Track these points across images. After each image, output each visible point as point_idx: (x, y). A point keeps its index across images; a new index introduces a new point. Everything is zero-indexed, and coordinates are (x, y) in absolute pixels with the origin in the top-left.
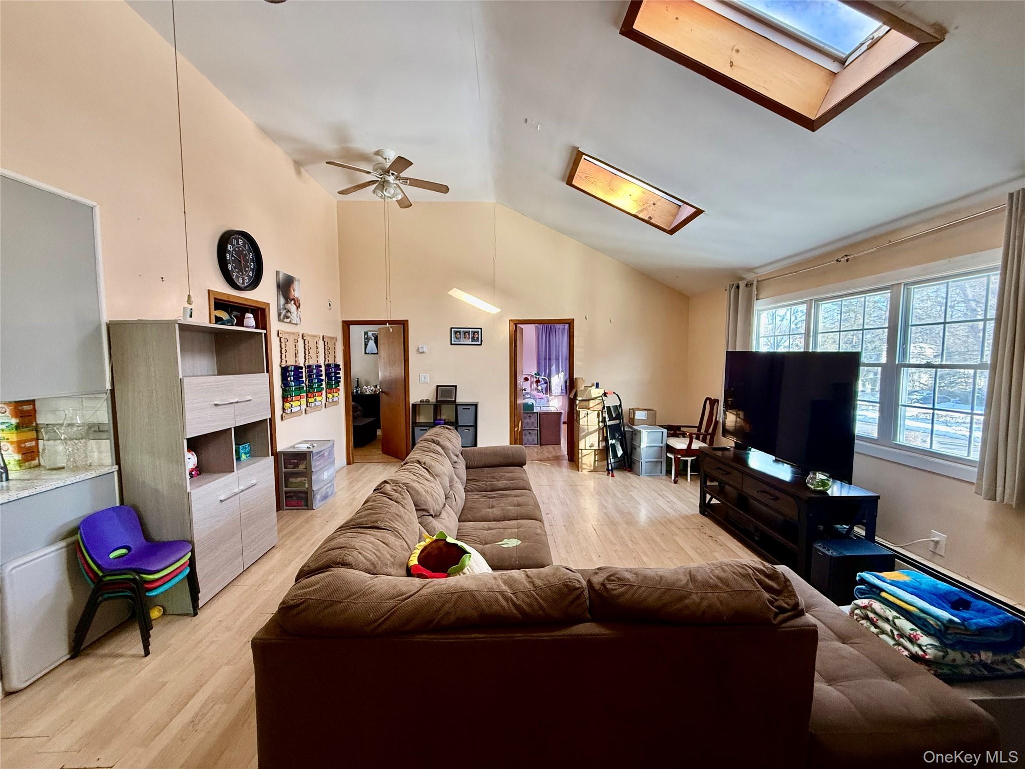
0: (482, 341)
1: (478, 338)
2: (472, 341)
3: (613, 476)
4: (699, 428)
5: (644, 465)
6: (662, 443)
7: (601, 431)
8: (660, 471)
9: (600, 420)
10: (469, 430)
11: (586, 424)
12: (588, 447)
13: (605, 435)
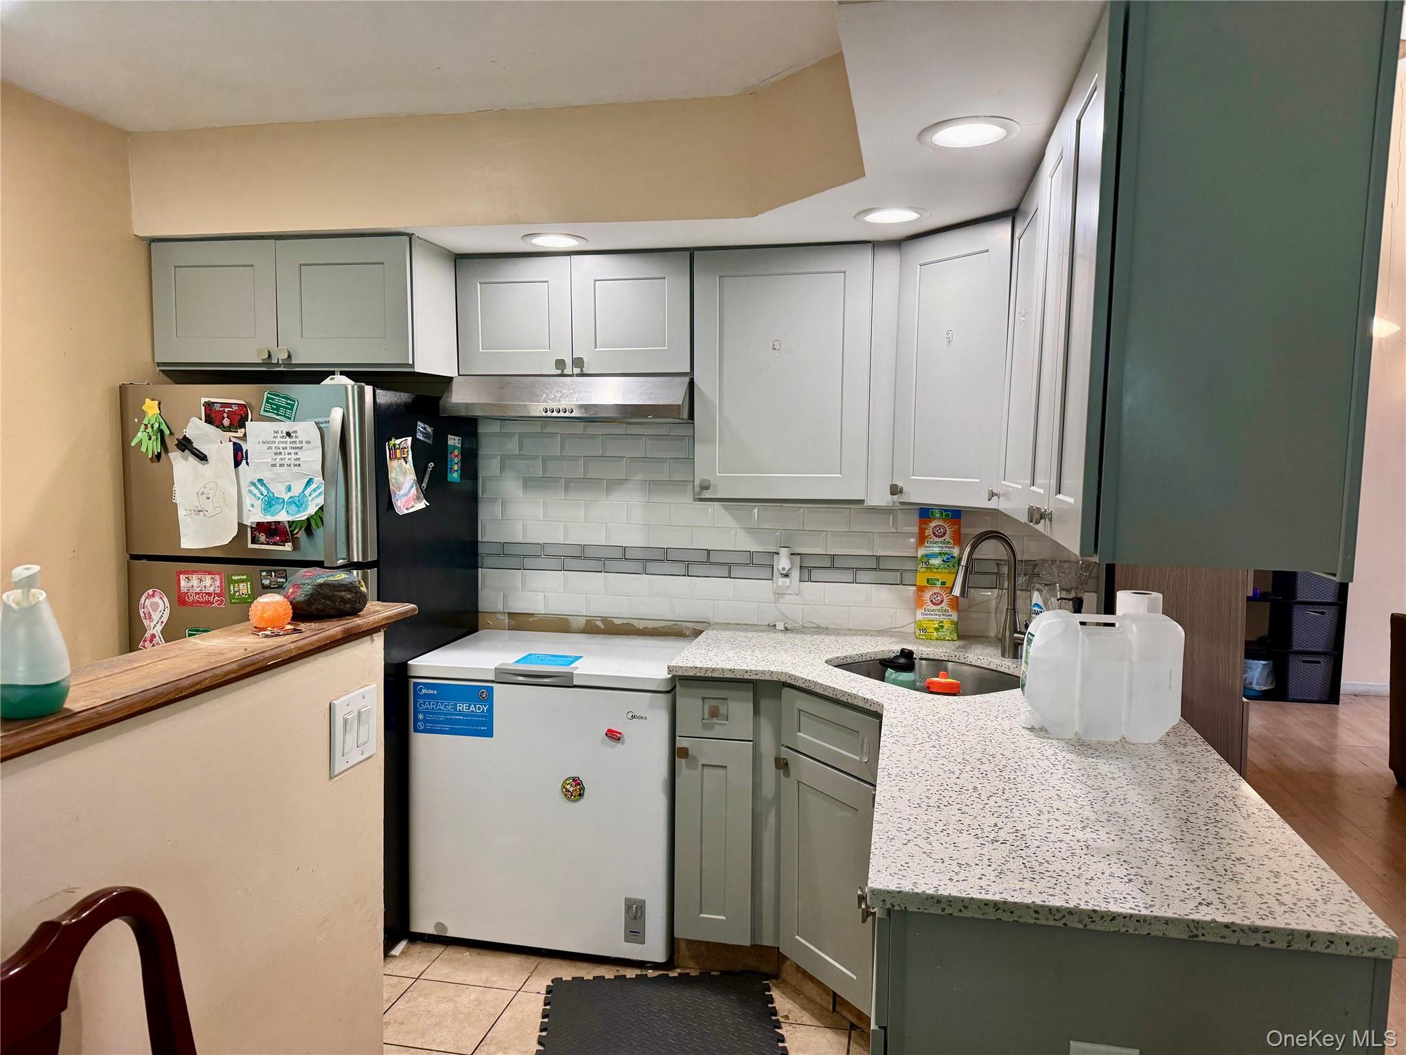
10: (1323, 613)
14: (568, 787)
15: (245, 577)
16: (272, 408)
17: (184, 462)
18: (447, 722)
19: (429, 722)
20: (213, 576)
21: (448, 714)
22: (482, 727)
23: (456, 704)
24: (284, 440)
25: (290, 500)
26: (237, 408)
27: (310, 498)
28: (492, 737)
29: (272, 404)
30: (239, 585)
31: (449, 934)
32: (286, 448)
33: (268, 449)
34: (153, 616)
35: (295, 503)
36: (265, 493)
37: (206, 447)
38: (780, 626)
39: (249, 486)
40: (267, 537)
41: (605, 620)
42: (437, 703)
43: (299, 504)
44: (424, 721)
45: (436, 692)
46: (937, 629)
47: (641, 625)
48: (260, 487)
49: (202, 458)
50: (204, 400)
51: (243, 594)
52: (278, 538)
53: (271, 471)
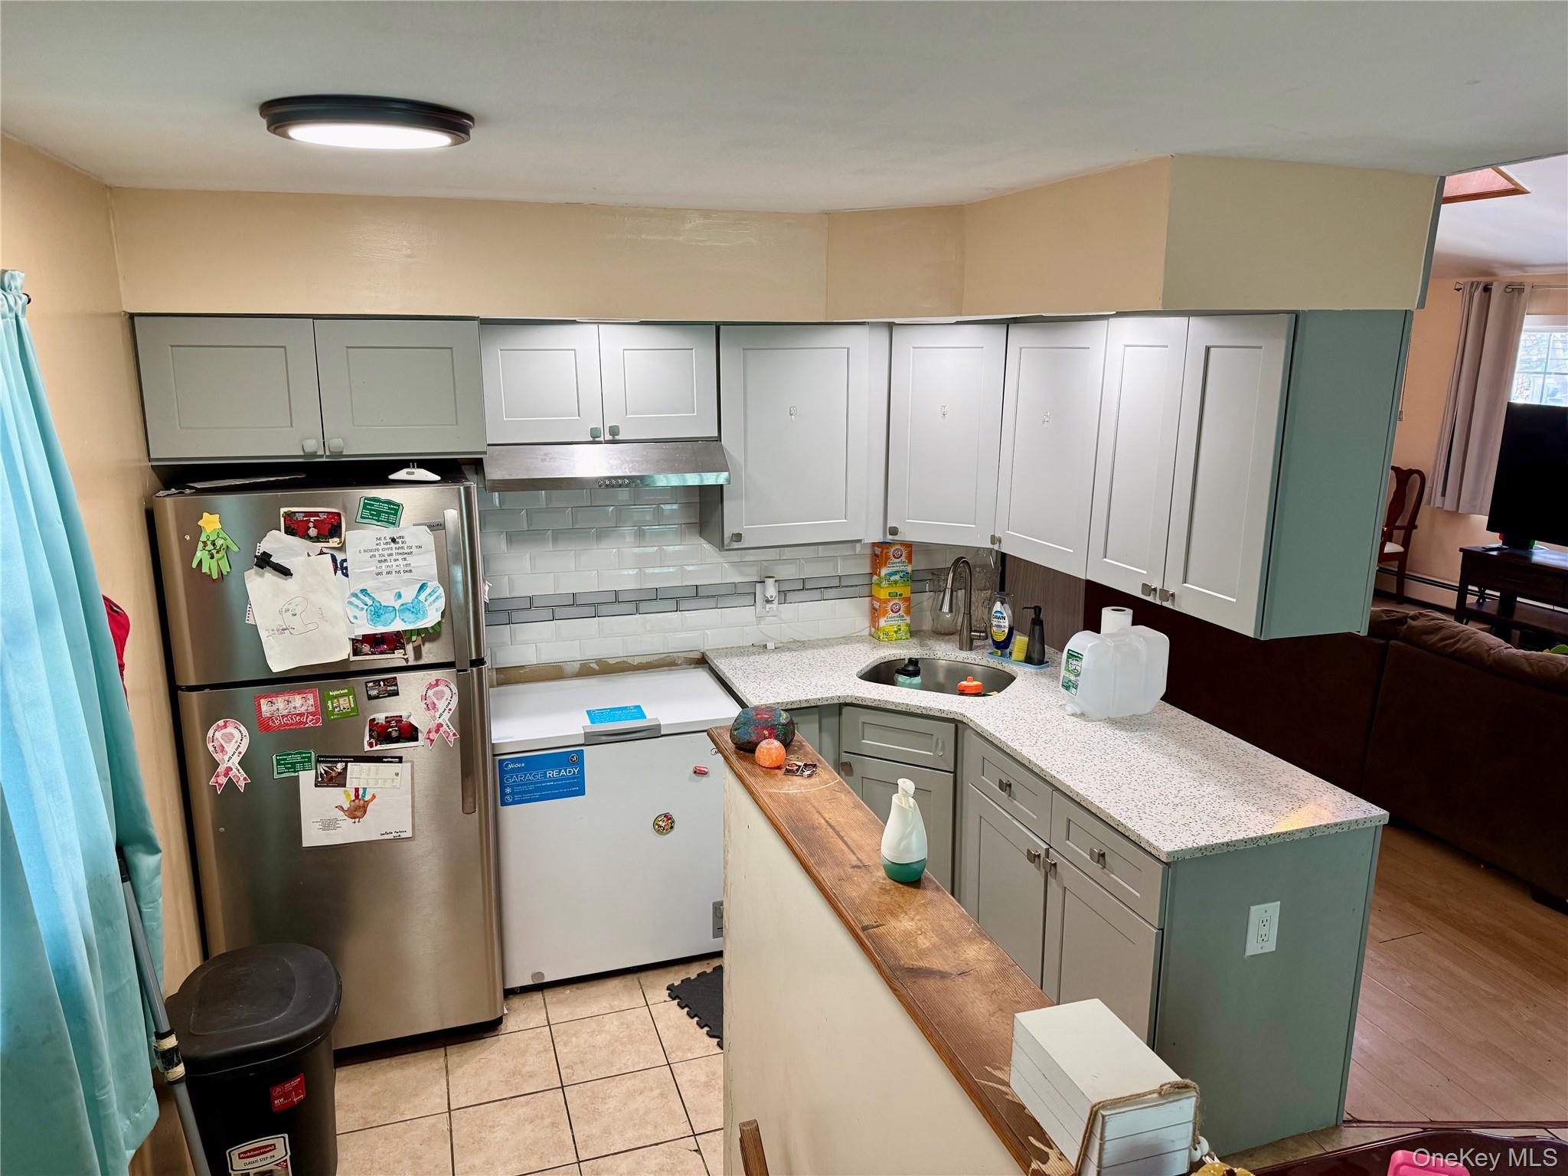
14: (660, 823)
15: (346, 691)
16: (371, 515)
17: (259, 579)
18: (536, 790)
19: (517, 793)
20: (304, 695)
21: (537, 783)
22: (575, 787)
23: (546, 772)
24: (389, 546)
25: (402, 607)
26: (325, 517)
27: (427, 603)
28: (584, 794)
29: (370, 510)
30: (338, 701)
31: (547, 979)
32: (392, 554)
33: (371, 557)
34: (226, 748)
35: (409, 610)
36: (370, 602)
37: (288, 561)
38: (771, 646)
39: (348, 598)
40: (371, 647)
41: (599, 661)
42: (526, 775)
43: (414, 610)
44: (512, 794)
45: (523, 765)
46: (896, 632)
47: (636, 661)
48: (363, 597)
49: (285, 572)
50: (283, 510)
51: (344, 708)
52: (385, 647)
53: (376, 579)
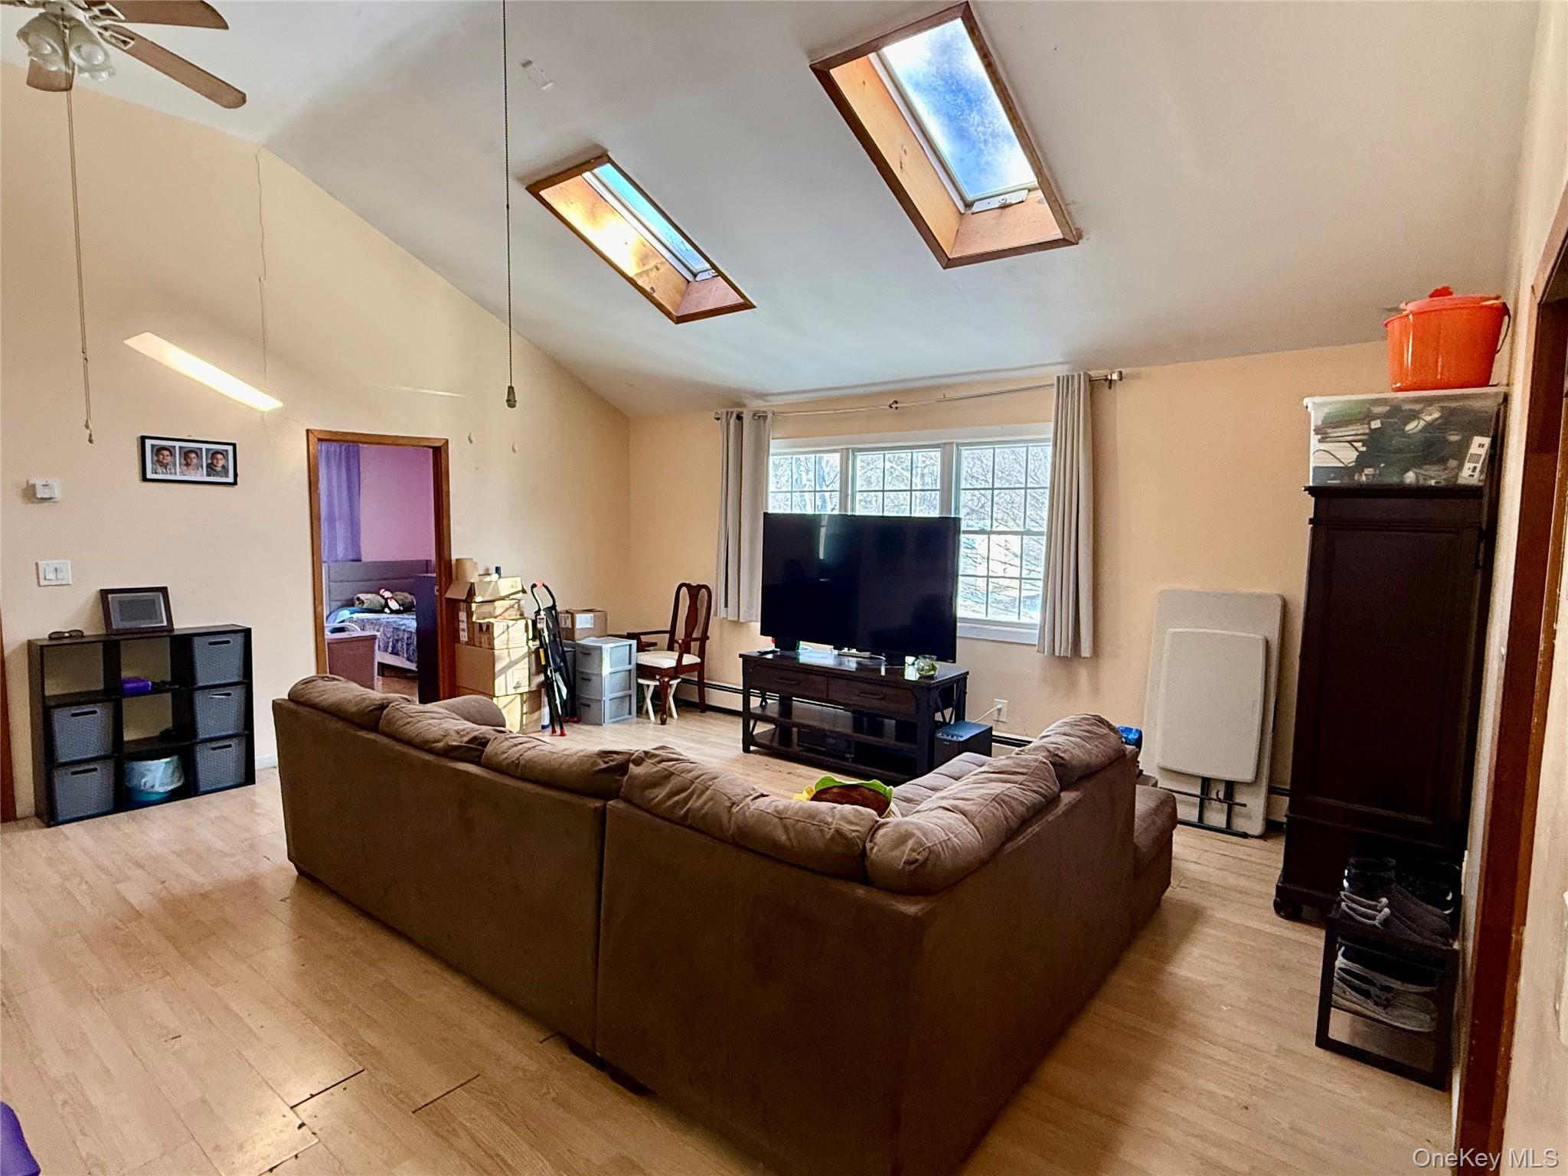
0: (236, 475)
1: (225, 468)
2: (208, 475)
3: (562, 734)
4: (672, 632)
5: (607, 704)
6: (630, 664)
7: (533, 656)
8: (628, 711)
9: (531, 637)
10: (229, 694)
11: (506, 646)
12: (511, 691)
13: (543, 663)
